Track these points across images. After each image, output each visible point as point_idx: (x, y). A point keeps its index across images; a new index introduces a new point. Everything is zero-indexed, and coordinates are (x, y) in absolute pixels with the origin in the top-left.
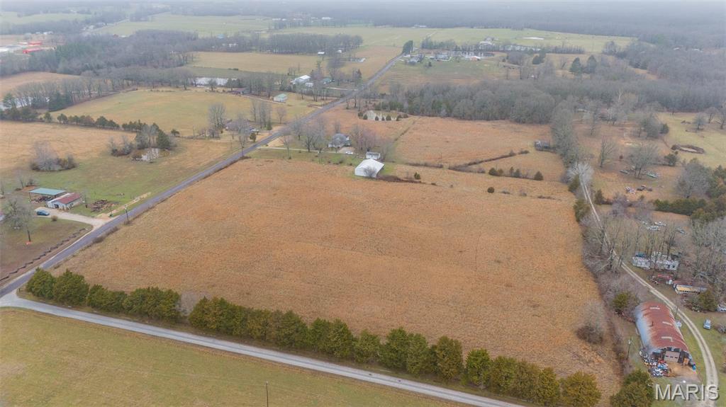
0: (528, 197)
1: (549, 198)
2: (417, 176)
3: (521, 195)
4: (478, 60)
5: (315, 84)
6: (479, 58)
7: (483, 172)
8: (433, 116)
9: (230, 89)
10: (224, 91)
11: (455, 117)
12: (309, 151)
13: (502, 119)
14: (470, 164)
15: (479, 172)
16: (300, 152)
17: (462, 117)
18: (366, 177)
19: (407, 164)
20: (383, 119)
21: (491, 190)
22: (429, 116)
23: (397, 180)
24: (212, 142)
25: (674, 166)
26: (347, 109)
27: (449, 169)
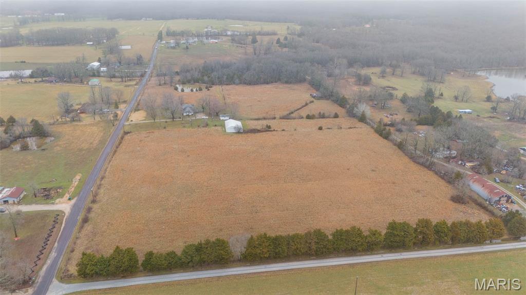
0: (343, 129)
1: (355, 127)
2: (269, 127)
3: (338, 129)
4: (216, 43)
5: (108, 69)
6: (216, 41)
7: (302, 118)
8: (230, 85)
9: (40, 79)
10: (35, 81)
11: (245, 83)
12: (173, 120)
13: (276, 82)
14: (290, 114)
15: (300, 118)
16: (166, 122)
17: (250, 83)
18: (236, 133)
19: (251, 119)
20: (197, 90)
21: (320, 128)
22: (227, 85)
23: (259, 131)
24: (77, 125)
25: (392, 99)
26: (160, 85)
27: (281, 118)
